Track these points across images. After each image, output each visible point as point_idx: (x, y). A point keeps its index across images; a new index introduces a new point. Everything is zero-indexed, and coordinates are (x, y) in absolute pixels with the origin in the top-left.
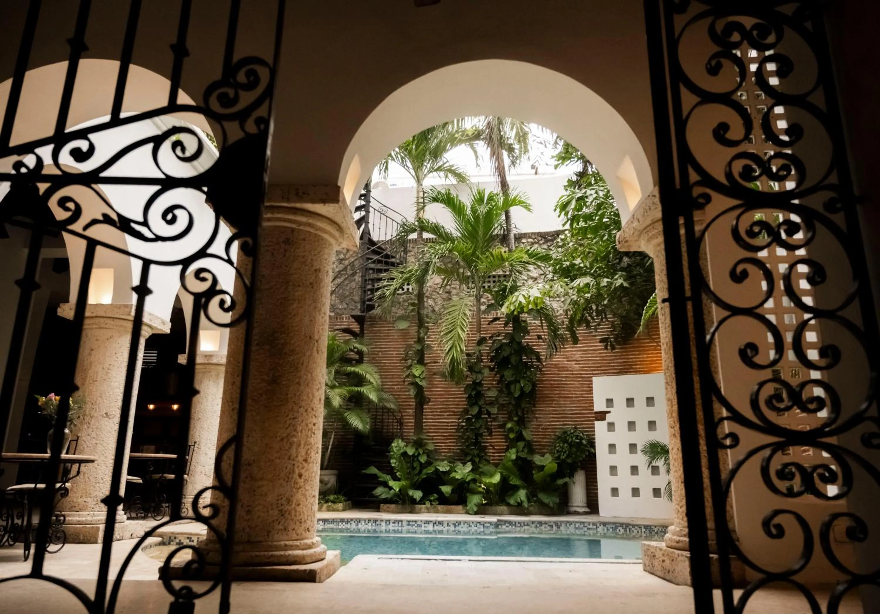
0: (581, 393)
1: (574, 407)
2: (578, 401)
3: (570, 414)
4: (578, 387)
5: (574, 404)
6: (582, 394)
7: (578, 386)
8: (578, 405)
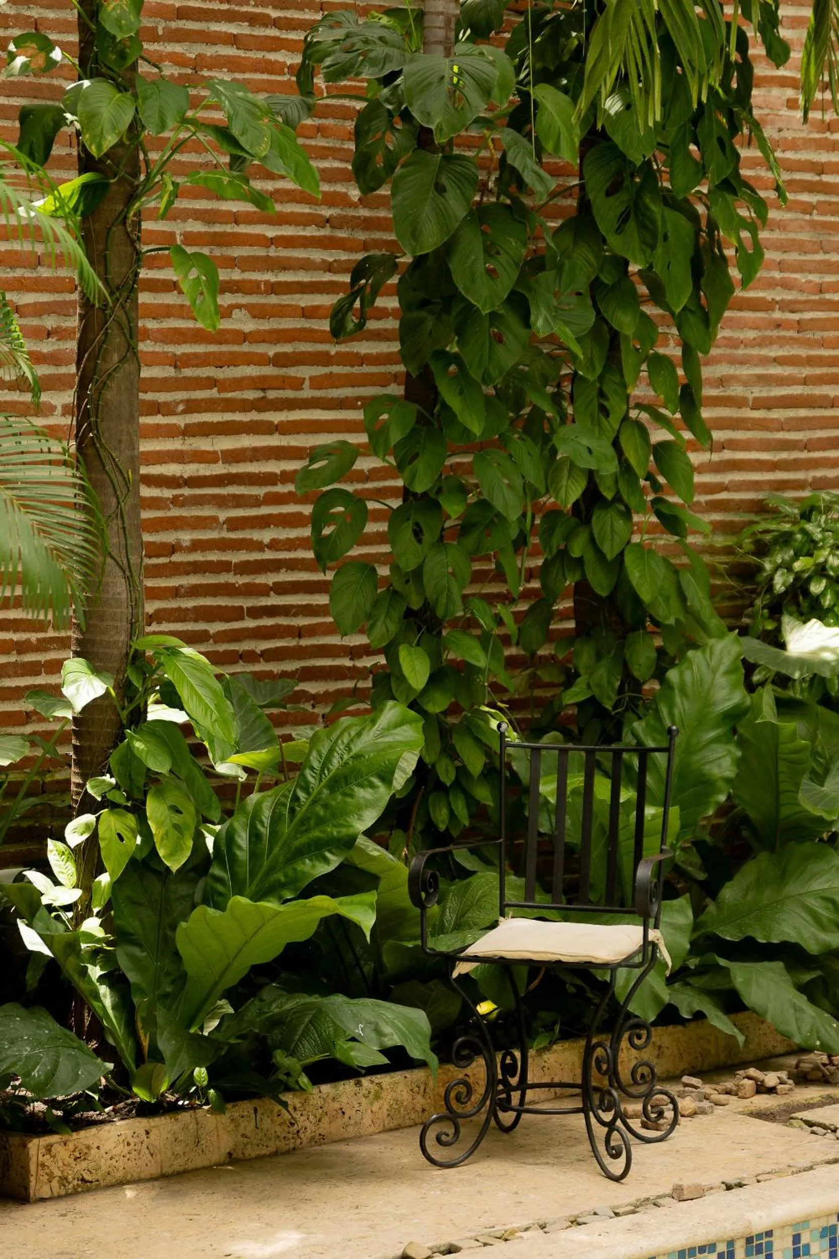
0: (815, 278)
1: (778, 361)
2: (800, 325)
3: (760, 404)
4: (800, 247)
5: (783, 342)
6: (820, 289)
7: (804, 236)
8: (803, 352)
